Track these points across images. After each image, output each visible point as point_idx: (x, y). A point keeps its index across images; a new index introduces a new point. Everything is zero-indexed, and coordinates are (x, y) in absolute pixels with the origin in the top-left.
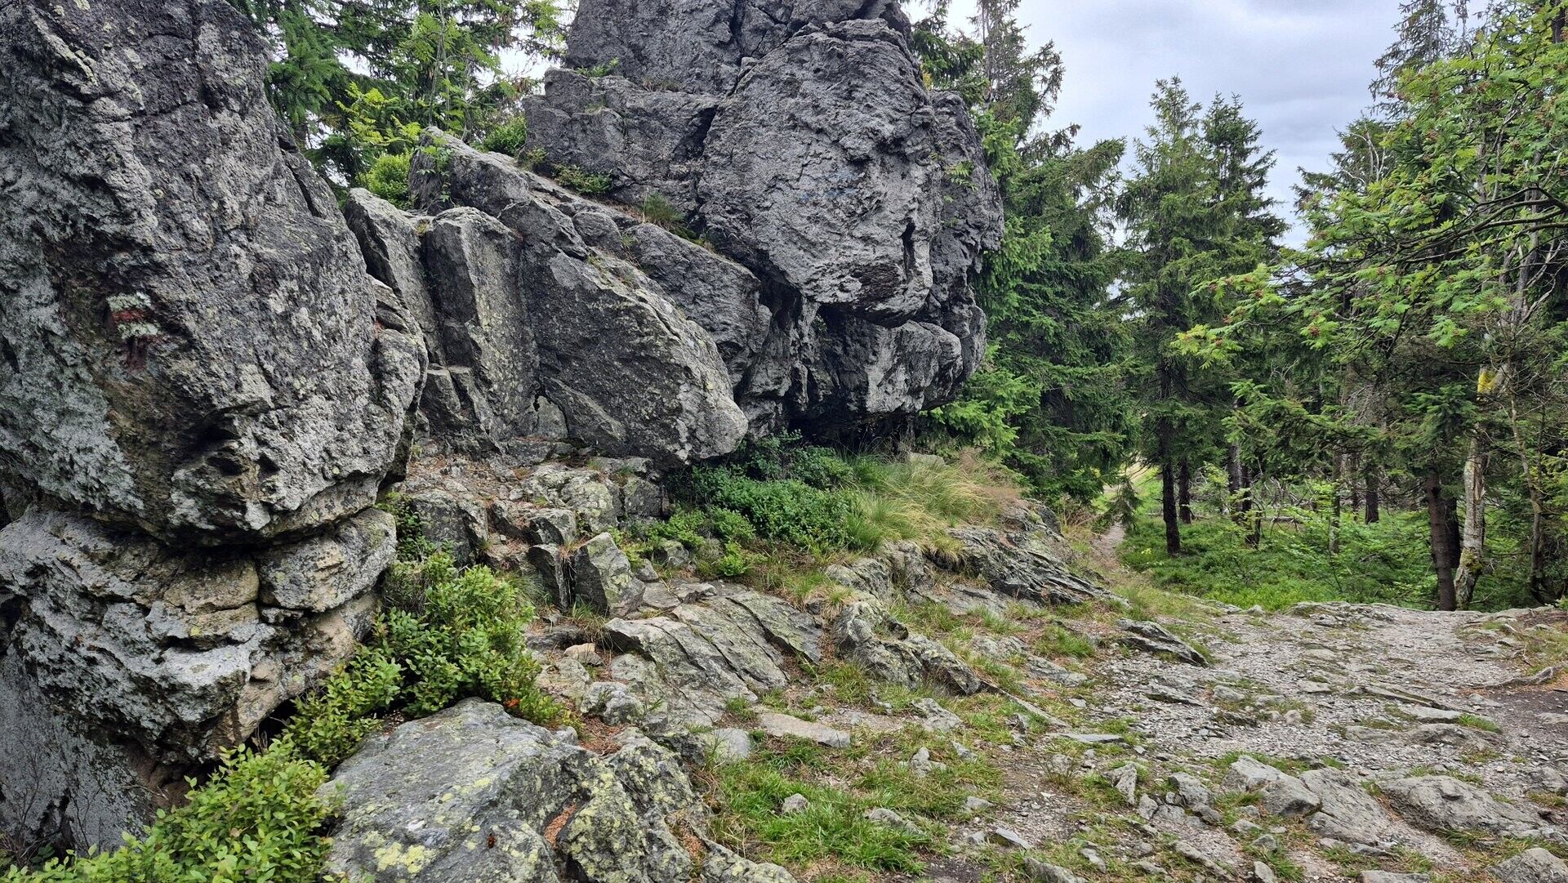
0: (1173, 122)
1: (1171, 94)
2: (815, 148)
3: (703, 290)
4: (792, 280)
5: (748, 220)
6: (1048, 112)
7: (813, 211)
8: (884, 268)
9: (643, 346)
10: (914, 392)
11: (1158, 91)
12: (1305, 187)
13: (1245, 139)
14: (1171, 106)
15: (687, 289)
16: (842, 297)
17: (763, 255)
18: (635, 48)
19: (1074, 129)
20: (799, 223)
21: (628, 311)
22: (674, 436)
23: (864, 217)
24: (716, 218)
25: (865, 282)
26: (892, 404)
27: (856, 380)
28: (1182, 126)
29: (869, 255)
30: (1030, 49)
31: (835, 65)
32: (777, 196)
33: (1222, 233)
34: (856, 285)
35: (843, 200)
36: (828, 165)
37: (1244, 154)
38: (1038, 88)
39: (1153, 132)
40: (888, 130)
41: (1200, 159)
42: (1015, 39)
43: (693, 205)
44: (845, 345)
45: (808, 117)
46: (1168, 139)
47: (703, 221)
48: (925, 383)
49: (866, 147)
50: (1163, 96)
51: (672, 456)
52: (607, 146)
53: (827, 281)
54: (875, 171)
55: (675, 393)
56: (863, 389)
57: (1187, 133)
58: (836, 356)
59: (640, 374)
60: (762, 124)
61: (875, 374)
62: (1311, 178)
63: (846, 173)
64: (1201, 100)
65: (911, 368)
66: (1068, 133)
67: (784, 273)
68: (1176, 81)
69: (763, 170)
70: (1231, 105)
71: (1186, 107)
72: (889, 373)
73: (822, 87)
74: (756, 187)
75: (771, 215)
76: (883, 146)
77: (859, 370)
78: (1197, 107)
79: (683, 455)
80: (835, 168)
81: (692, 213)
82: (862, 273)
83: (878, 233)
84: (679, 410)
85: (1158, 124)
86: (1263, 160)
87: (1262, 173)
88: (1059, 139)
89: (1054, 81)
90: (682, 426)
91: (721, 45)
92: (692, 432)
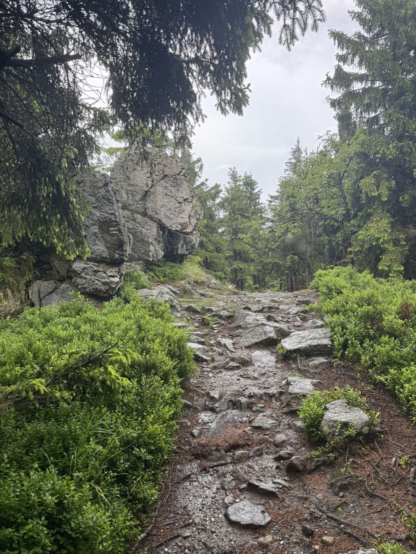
0: (234, 180)
1: (233, 172)
2: (171, 200)
3: (149, 227)
4: (167, 226)
5: (157, 213)
6: (200, 177)
7: (171, 212)
8: (185, 223)
9: (142, 239)
10: (187, 250)
11: (230, 171)
12: (270, 199)
13: (254, 185)
14: (234, 177)
15: (145, 227)
16: (177, 229)
17: (160, 221)
18: (127, 177)
19: (207, 180)
20: (168, 214)
21: (139, 232)
22: (149, 256)
23: (181, 213)
24: (150, 212)
25: (182, 226)
26: (183, 253)
27: (176, 247)
28: (237, 181)
29: (182, 221)
30: (194, 158)
31: (175, 184)
32: (163, 209)
33: (248, 213)
34: (180, 227)
35: (177, 210)
36: (174, 203)
37: (254, 189)
38: (197, 170)
39: (229, 183)
40: (185, 197)
41: (242, 191)
42: (190, 156)
43: (144, 210)
44: (173, 240)
45: (170, 194)
46: (233, 185)
47: (146, 213)
48: (189, 248)
49: (182, 200)
50: (231, 172)
51: (149, 261)
52: (123, 197)
53: (174, 226)
54: (183, 204)
55: (149, 248)
56: (177, 249)
57: (238, 183)
58: (171, 242)
59: (141, 244)
60: (159, 194)
61: (180, 246)
62: (272, 197)
63: (178, 205)
64: (241, 174)
65: (186, 245)
66: (205, 182)
67: (164, 224)
68: (235, 168)
69: (159, 203)
70: (250, 175)
71: (238, 176)
72: (182, 246)
73: (172, 188)
74: (158, 207)
75: (162, 213)
76: (185, 200)
77: (177, 245)
78: (240, 176)
79: (151, 260)
80: (175, 204)
81: (144, 212)
82: (181, 224)
83: (184, 216)
84: (150, 251)
85: (230, 181)
86: (259, 191)
87: (259, 195)
88: (203, 184)
89: (201, 168)
90: (151, 254)
91: (148, 177)
92: (153, 255)
